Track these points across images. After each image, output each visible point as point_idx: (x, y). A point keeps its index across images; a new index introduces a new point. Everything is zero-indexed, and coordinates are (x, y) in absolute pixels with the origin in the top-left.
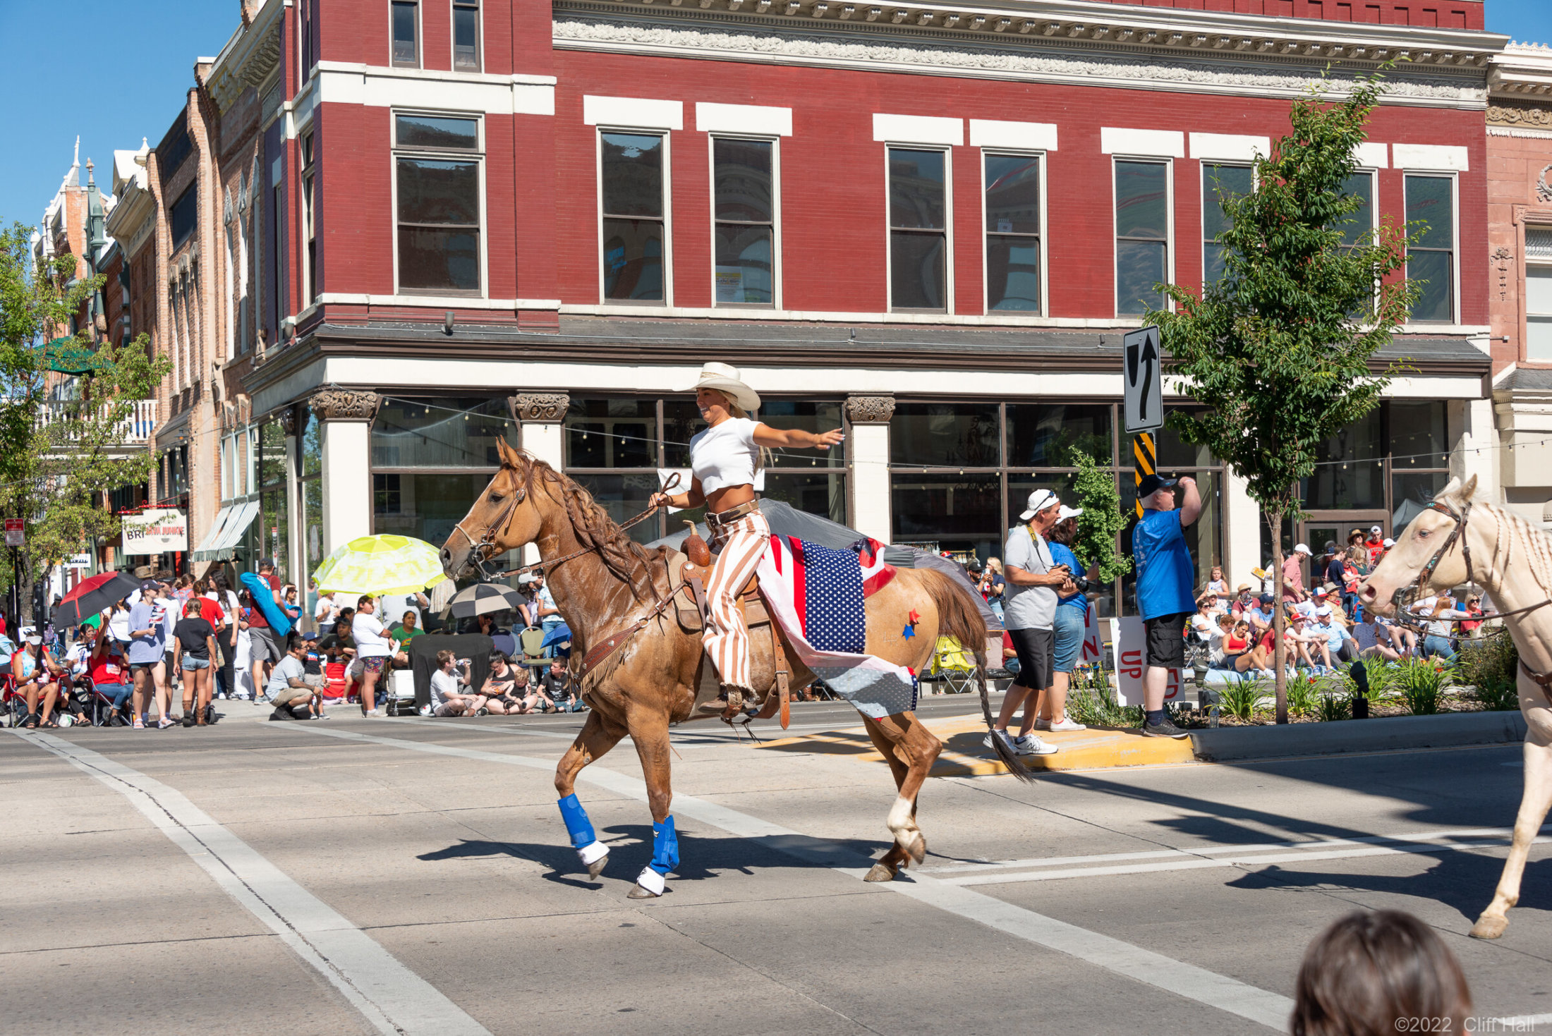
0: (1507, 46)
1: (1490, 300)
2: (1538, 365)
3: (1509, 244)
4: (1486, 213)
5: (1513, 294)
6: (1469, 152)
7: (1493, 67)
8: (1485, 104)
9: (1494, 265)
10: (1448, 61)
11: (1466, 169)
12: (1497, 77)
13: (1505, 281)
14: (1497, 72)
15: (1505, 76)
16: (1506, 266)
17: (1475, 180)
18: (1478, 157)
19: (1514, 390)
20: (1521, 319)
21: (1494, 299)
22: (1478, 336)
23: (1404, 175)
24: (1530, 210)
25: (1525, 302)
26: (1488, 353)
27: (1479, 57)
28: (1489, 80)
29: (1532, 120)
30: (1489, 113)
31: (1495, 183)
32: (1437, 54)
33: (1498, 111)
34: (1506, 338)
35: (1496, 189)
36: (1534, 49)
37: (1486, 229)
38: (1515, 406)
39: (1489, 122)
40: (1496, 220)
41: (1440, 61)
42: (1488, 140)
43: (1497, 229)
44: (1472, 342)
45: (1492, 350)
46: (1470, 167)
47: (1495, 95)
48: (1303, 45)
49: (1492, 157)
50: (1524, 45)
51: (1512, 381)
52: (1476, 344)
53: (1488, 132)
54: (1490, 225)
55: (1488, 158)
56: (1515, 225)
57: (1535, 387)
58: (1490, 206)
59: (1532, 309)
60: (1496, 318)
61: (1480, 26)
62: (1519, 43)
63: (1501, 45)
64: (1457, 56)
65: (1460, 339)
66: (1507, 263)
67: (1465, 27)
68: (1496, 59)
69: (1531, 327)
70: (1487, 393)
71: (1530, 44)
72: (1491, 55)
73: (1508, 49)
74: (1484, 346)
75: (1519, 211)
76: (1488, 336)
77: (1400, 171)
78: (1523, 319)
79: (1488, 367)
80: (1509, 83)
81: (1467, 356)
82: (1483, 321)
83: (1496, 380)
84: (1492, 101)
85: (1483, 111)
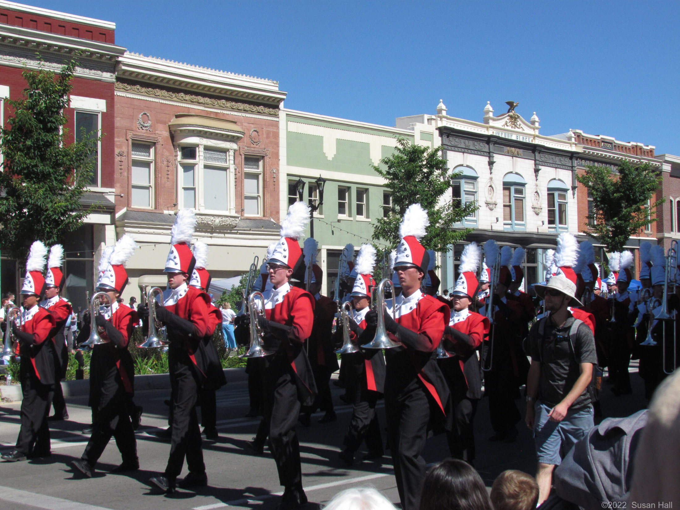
0: (125, 53)
1: (115, 176)
2: (137, 209)
3: (124, 149)
4: (114, 133)
5: (126, 174)
6: (107, 103)
7: (119, 62)
8: (114, 80)
9: (117, 159)
10: (97, 57)
11: (105, 111)
12: (121, 68)
13: (122, 167)
14: (121, 65)
15: (124, 68)
16: (123, 160)
17: (108, 117)
18: (110, 105)
19: (126, 221)
20: (129, 187)
21: (116, 176)
22: (109, 194)
23: (75, 111)
24: (135, 133)
25: (131, 179)
26: (114, 202)
27: (112, 57)
28: (117, 69)
29: (136, 90)
30: (116, 85)
31: (118, 119)
32: (92, 53)
33: (120, 85)
34: (122, 195)
35: (119, 122)
36: (136, 56)
37: (114, 141)
38: (125, 228)
39: (116, 89)
40: (118, 137)
41: (94, 57)
42: (116, 98)
43: (119, 141)
44: (106, 196)
45: (115, 200)
46: (107, 110)
47: (119, 76)
48: (28, 42)
49: (117, 106)
50: (133, 54)
51: (124, 216)
52: (108, 197)
53: (115, 94)
54: (116, 139)
55: (116, 107)
56: (127, 140)
57: (135, 220)
58: (116, 130)
59: (134, 182)
60: (118, 185)
61: (112, 42)
62: (130, 52)
63: (122, 53)
64: (102, 55)
65: (100, 194)
66: (123, 159)
67: (106, 41)
68: (120, 59)
69: (134, 191)
70: (113, 222)
71: (135, 53)
72: (118, 57)
73: (126, 54)
74: (112, 199)
75: (129, 133)
76: (114, 194)
77: (73, 110)
78: (130, 187)
79: (114, 209)
80: (125, 71)
81: (103, 203)
82: (112, 186)
83: (118, 215)
84: (118, 79)
85: (113, 83)
